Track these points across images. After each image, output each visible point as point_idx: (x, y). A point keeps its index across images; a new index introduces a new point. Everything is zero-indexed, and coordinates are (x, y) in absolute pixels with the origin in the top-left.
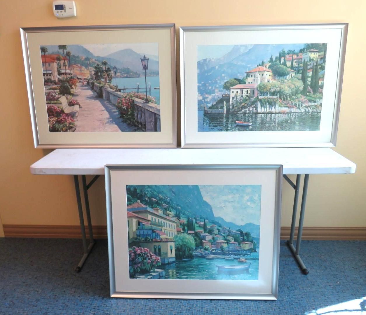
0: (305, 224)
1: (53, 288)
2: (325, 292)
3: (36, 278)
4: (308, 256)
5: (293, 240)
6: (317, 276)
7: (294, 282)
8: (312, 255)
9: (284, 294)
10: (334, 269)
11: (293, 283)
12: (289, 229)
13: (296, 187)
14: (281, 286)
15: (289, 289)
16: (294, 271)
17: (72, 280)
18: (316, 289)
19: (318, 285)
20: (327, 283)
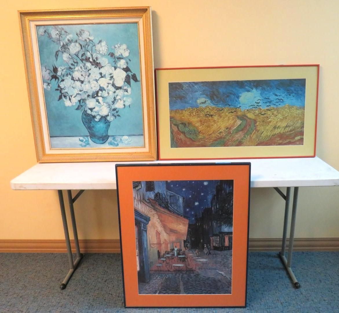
0: (296, 235)
1: (38, 308)
2: (320, 308)
3: (21, 297)
4: (302, 269)
5: (285, 251)
6: (311, 290)
7: (289, 297)
8: (306, 268)
9: (277, 310)
10: (329, 282)
11: (287, 298)
12: (281, 240)
13: (286, 198)
14: (275, 302)
15: (283, 305)
16: (288, 285)
17: (58, 298)
18: (310, 304)
19: (313, 300)
20: (322, 298)
